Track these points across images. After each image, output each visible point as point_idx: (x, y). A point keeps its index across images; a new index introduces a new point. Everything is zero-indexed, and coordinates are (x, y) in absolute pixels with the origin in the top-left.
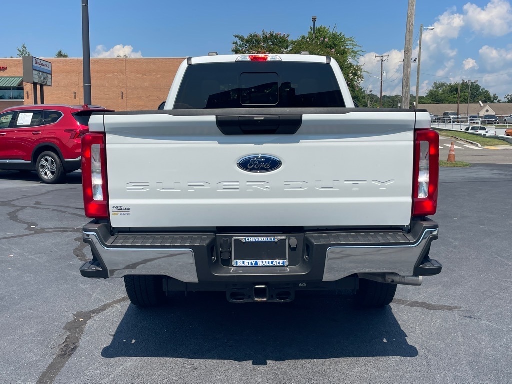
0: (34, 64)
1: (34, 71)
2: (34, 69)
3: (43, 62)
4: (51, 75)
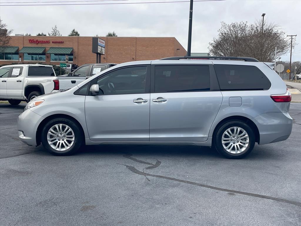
0: (99, 42)
1: (98, 46)
4: (105, 48)
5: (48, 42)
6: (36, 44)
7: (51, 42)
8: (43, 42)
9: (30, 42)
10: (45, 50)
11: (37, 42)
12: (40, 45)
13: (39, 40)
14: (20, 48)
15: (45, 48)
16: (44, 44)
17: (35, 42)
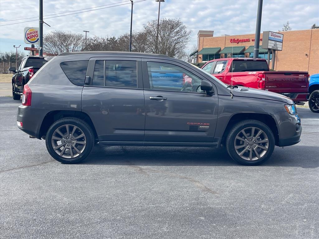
0: (270, 36)
1: (269, 41)
2: (269, 40)
3: (277, 34)
4: (282, 42)
5: (248, 40)
6: (236, 43)
7: (251, 40)
8: (243, 41)
9: (231, 41)
10: (244, 49)
11: (238, 41)
12: (240, 45)
13: (239, 39)
14: (222, 49)
15: (245, 47)
16: (243, 43)
17: (236, 42)
